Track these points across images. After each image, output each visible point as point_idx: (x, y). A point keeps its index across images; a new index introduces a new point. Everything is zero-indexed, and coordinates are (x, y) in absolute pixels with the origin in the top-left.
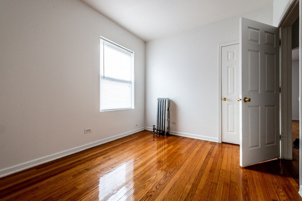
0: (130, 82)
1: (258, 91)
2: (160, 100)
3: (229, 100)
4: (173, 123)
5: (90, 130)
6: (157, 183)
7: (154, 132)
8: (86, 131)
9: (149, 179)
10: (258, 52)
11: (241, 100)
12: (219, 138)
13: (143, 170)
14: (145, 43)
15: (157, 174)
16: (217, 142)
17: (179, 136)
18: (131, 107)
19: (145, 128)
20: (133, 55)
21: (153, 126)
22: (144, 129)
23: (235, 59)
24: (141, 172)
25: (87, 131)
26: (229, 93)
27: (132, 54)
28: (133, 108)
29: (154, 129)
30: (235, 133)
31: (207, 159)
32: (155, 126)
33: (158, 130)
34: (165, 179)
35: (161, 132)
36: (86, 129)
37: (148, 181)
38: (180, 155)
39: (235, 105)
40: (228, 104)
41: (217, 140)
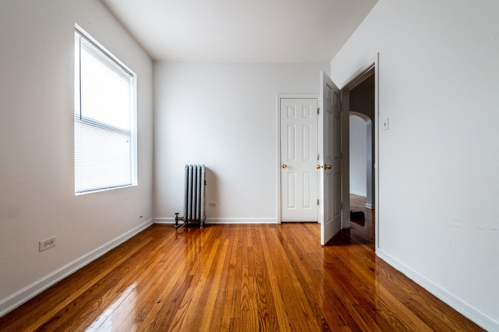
0: (128, 133)
1: (331, 157)
2: (190, 168)
3: (290, 168)
4: (212, 204)
5: (52, 242)
6: (257, 295)
7: (177, 224)
8: (42, 245)
9: (242, 295)
10: (331, 113)
11: (322, 167)
12: (278, 218)
13: (220, 287)
14: (155, 62)
15: (245, 285)
16: (276, 223)
17: (223, 224)
18: (129, 183)
19: (154, 220)
20: (134, 80)
21: (176, 214)
22: (152, 223)
23: (295, 117)
24: (219, 291)
25: (46, 244)
26: (289, 158)
27: (131, 78)
28: (135, 183)
29: (177, 219)
30: (296, 208)
31: (285, 247)
32: (178, 214)
33: (187, 220)
34: (263, 287)
35: (189, 222)
36: (43, 241)
37: (243, 299)
38: (250, 250)
39: (295, 174)
40: (288, 173)
41: (276, 220)
